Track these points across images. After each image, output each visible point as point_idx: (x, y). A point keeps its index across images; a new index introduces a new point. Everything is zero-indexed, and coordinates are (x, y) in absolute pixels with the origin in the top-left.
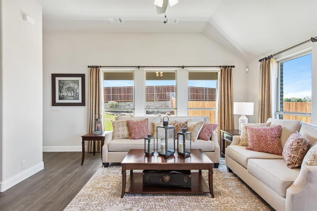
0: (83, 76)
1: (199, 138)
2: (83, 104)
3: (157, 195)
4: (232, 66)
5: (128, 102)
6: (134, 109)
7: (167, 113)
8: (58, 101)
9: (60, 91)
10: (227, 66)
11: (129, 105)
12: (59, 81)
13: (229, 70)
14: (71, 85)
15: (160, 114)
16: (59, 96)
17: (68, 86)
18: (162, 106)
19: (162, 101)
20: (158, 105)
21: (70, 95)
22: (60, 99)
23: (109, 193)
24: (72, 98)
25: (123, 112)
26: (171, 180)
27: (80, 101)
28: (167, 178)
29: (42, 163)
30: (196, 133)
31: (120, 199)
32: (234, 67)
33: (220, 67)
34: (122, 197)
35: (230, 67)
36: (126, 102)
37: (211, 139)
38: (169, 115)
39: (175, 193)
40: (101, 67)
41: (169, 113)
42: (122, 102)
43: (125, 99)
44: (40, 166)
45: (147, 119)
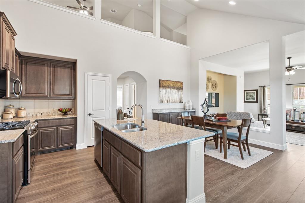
0: (257, 91)
2: (257, 102)
8: (245, 101)
9: (247, 97)
12: (246, 93)
14: (252, 94)
17: (250, 95)
22: (247, 100)
24: (252, 99)
27: (255, 101)
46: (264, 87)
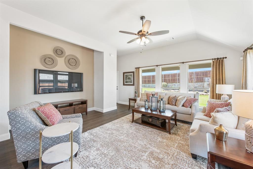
0: (133, 72)
1: (183, 106)
2: (133, 85)
3: (145, 126)
4: (224, 57)
5: (174, 83)
6: (180, 88)
7: (204, 91)
8: (125, 83)
9: (126, 79)
10: (219, 58)
11: (175, 85)
12: (126, 75)
13: (221, 61)
14: (130, 77)
15: (197, 91)
16: (126, 81)
17: (128, 77)
18: (200, 86)
19: (201, 82)
20: (197, 85)
21: (129, 81)
22: (126, 82)
23: (129, 120)
24: (130, 82)
25: (169, 89)
26: (152, 121)
27: (132, 83)
28: (150, 120)
29: (116, 107)
30: (181, 102)
31: (131, 123)
32: (226, 58)
33: (213, 59)
34: (132, 123)
35: (222, 58)
36: (172, 83)
37: (191, 107)
38: (206, 92)
39: (153, 127)
40: (140, 68)
41: (206, 91)
42: (170, 83)
43: (172, 81)
44: (115, 108)
45: (157, 93)
46: (139, 68)
